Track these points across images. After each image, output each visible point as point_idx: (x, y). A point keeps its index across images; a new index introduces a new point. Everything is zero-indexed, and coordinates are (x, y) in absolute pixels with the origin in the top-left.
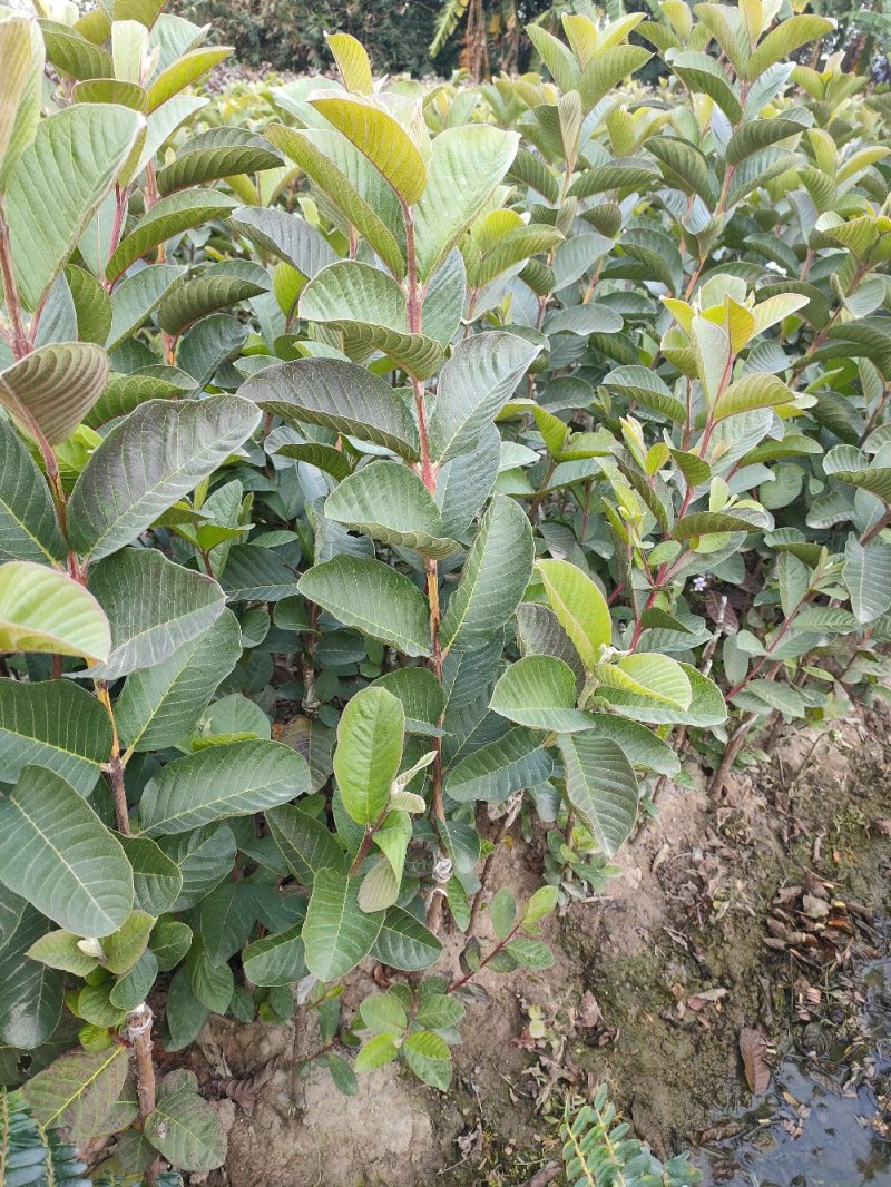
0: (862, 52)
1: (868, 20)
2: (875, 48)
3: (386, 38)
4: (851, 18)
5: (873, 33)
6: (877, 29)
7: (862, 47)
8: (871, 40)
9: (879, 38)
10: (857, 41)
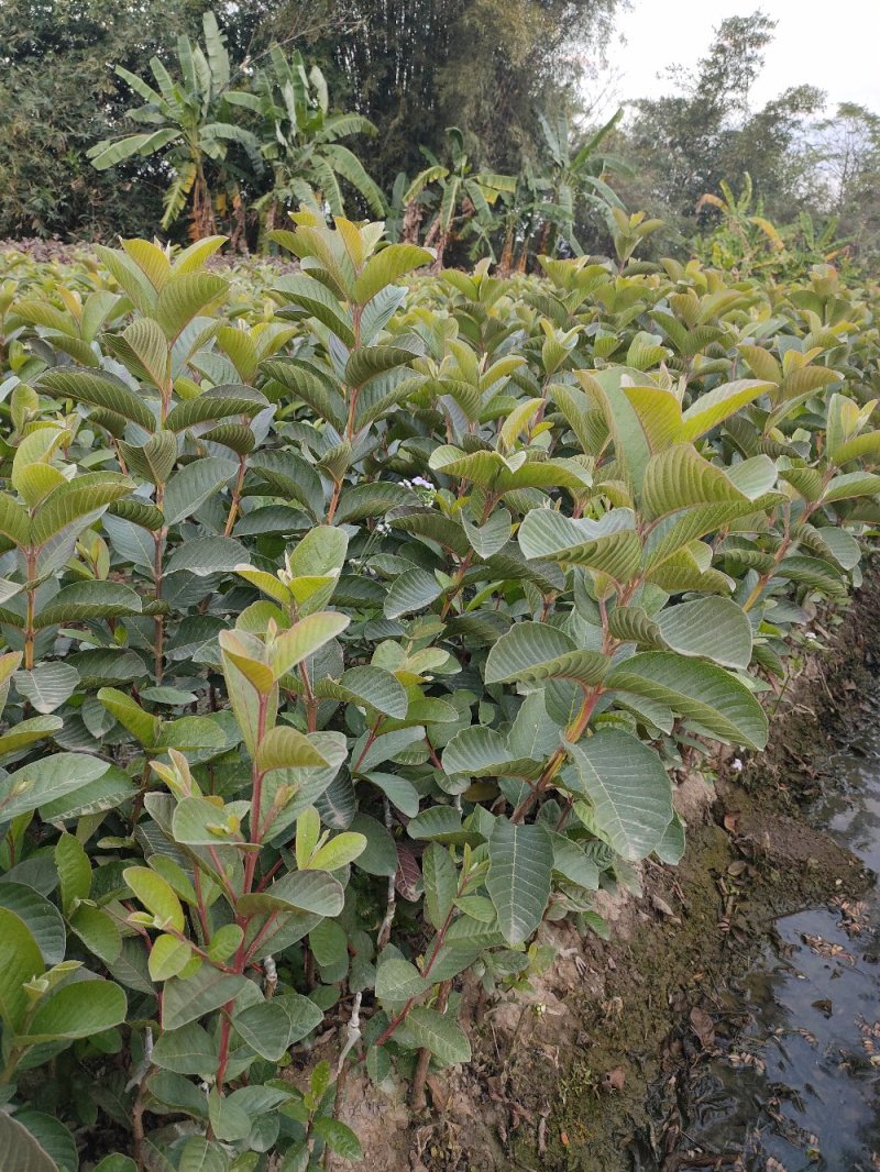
0: (548, 235)
1: (549, 210)
2: (557, 232)
3: (112, 211)
4: (535, 208)
5: (555, 221)
6: (557, 218)
7: (547, 232)
8: (554, 226)
9: (560, 225)
10: (543, 226)
